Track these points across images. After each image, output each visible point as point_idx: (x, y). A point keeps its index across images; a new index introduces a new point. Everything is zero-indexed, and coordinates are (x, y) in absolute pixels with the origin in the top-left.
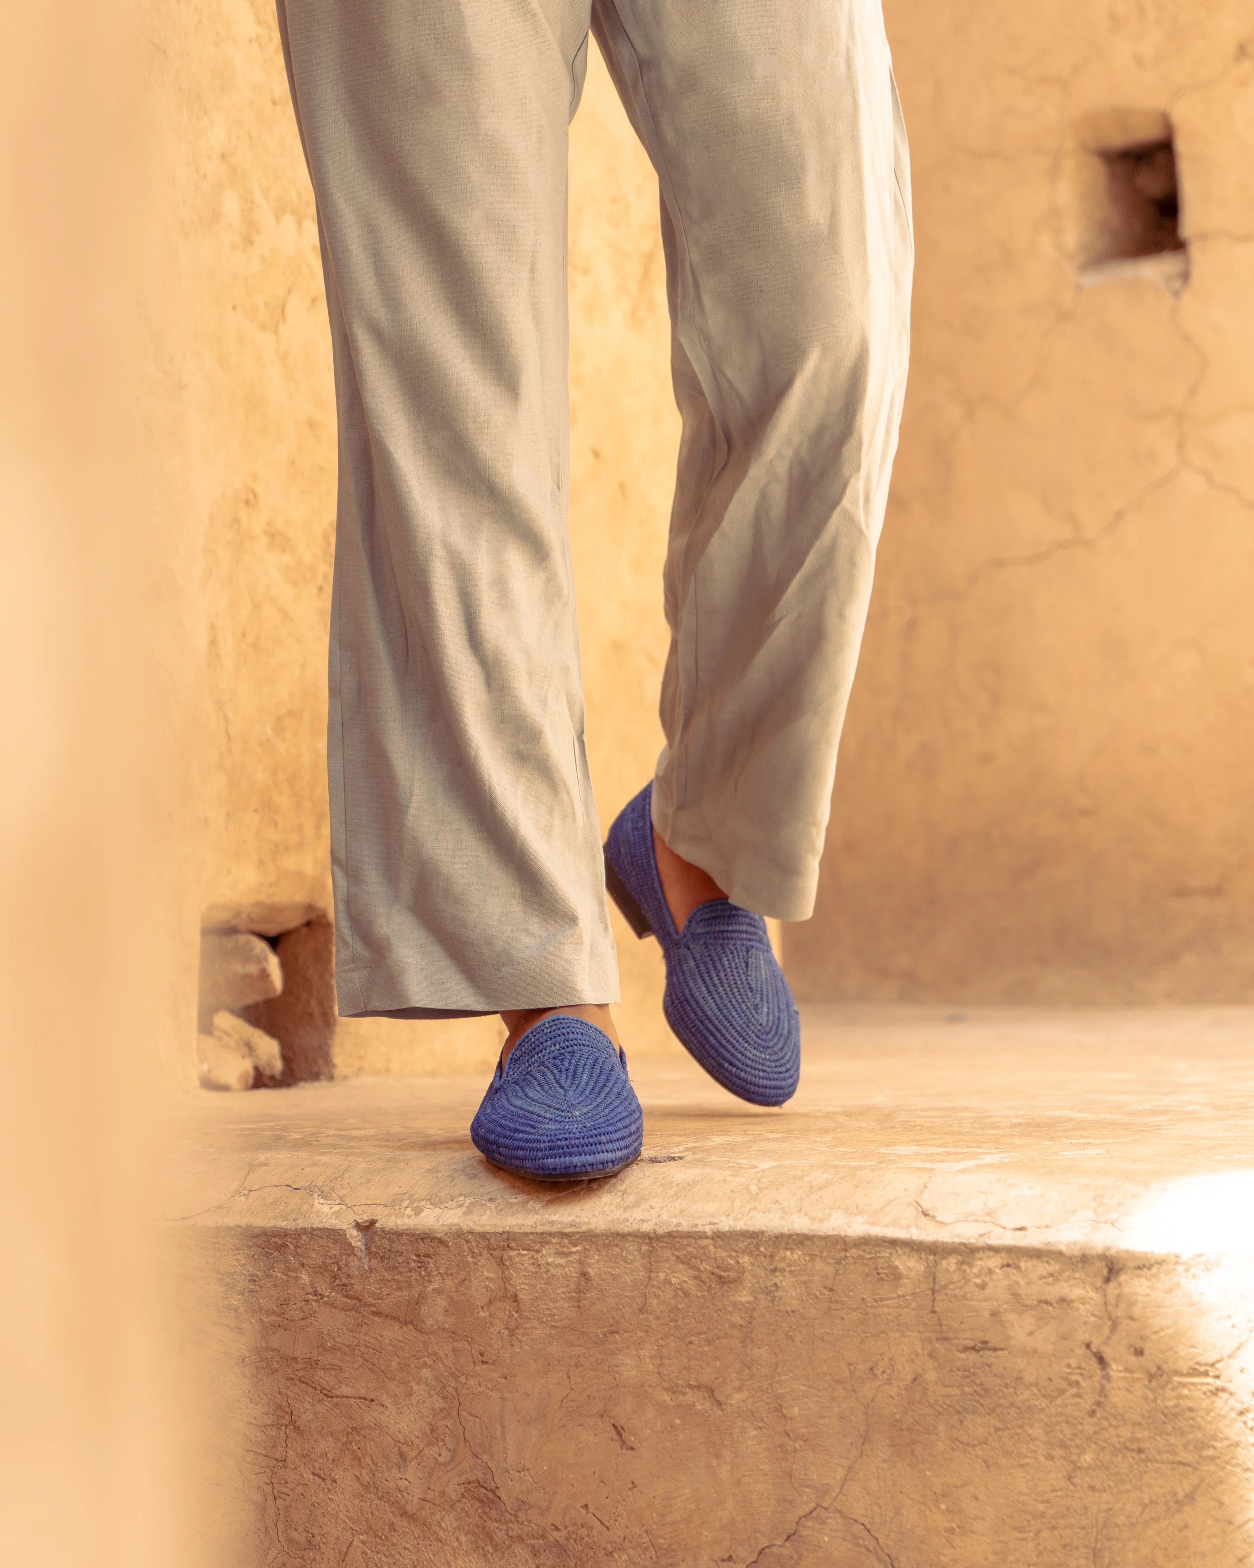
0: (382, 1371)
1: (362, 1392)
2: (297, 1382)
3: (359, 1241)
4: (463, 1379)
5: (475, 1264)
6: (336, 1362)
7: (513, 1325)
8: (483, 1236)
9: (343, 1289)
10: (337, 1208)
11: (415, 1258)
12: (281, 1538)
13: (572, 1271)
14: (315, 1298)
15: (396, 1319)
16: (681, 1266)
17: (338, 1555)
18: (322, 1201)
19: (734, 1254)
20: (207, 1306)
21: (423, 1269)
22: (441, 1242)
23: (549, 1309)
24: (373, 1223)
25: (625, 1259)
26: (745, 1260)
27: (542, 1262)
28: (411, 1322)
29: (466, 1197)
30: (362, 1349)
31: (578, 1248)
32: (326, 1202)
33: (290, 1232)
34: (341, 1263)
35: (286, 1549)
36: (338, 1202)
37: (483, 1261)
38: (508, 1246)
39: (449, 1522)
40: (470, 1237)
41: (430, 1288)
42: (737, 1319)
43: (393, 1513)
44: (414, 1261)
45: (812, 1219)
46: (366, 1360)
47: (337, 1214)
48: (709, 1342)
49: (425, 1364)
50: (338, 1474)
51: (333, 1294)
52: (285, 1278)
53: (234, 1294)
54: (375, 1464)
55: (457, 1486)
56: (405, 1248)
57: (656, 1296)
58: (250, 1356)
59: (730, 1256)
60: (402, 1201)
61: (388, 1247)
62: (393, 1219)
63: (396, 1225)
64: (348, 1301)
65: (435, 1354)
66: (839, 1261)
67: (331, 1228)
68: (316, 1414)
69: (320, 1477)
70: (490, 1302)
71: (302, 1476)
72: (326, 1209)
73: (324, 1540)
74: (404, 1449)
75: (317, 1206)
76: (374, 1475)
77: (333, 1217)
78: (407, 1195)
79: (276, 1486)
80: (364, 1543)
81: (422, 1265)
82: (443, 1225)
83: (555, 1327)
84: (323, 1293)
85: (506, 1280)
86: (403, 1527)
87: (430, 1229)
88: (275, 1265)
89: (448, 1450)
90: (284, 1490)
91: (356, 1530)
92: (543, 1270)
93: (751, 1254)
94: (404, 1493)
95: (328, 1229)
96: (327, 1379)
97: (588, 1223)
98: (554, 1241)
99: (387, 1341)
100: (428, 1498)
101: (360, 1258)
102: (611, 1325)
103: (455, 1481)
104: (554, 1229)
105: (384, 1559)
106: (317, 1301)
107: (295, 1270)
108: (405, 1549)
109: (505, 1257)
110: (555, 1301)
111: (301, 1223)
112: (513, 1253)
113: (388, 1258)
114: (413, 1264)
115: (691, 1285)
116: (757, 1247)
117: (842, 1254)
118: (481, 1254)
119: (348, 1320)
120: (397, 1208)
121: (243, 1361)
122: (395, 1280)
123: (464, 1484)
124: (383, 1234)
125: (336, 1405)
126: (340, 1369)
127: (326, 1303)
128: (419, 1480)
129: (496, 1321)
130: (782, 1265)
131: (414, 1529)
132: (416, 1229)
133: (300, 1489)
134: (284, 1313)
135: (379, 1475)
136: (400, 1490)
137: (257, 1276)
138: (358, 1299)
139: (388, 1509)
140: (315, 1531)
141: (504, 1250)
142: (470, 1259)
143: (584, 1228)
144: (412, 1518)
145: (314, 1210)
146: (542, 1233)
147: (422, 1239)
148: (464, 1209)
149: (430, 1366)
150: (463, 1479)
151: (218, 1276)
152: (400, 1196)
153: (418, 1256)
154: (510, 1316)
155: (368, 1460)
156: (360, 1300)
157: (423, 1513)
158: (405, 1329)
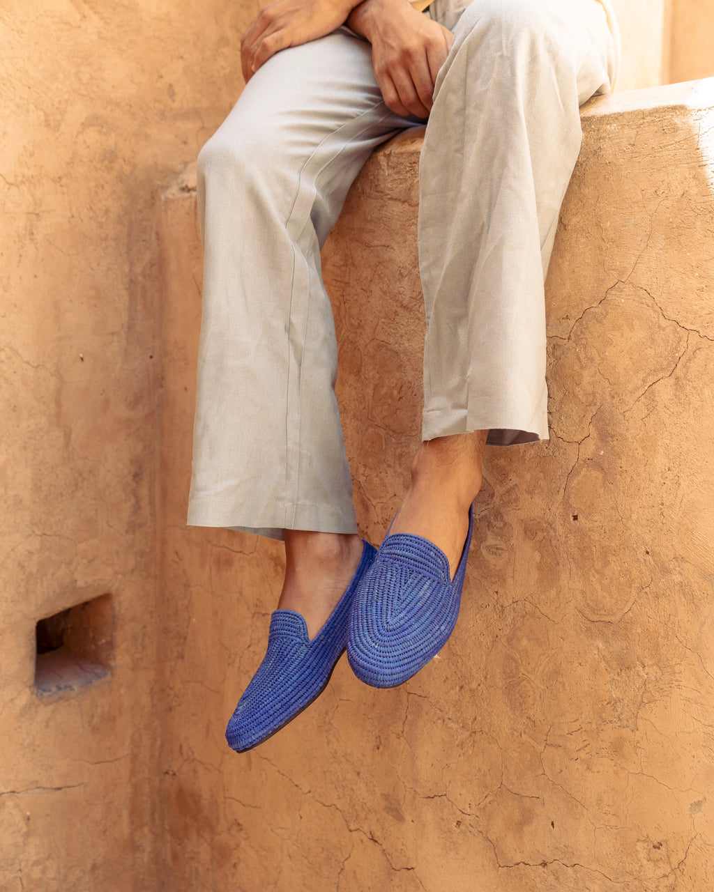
0: (392, 230)
1: (383, 243)
2: (355, 240)
3: (384, 161)
6: (372, 228)
9: (375, 187)
12: (347, 323)
15: (399, 200)
17: (372, 330)
21: (412, 171)
28: (406, 201)
34: (375, 174)
35: (349, 329)
43: (397, 306)
44: (409, 167)
46: (386, 225)
49: (413, 223)
50: (373, 287)
51: (371, 191)
54: (389, 281)
56: (404, 160)
61: (397, 161)
64: (378, 193)
68: (362, 257)
69: (364, 290)
71: (356, 290)
73: (366, 323)
74: (402, 271)
76: (388, 286)
79: (345, 296)
80: (383, 323)
84: (367, 191)
86: (401, 313)
90: (348, 298)
91: (380, 317)
94: (402, 295)
96: (368, 237)
99: (395, 213)
100: (414, 296)
101: (384, 170)
105: (392, 330)
108: (402, 324)
113: (397, 168)
114: (408, 169)
117: (641, 121)
119: (378, 204)
122: (399, 179)
124: (395, 155)
125: (372, 251)
126: (374, 231)
130: (604, 134)
131: (406, 314)
133: (355, 298)
135: (391, 287)
136: (400, 293)
139: (395, 304)
140: (362, 319)
144: (405, 307)
147: (413, 154)
153: (411, 163)
155: (386, 279)
156: (382, 192)
157: (411, 304)
158: (404, 205)
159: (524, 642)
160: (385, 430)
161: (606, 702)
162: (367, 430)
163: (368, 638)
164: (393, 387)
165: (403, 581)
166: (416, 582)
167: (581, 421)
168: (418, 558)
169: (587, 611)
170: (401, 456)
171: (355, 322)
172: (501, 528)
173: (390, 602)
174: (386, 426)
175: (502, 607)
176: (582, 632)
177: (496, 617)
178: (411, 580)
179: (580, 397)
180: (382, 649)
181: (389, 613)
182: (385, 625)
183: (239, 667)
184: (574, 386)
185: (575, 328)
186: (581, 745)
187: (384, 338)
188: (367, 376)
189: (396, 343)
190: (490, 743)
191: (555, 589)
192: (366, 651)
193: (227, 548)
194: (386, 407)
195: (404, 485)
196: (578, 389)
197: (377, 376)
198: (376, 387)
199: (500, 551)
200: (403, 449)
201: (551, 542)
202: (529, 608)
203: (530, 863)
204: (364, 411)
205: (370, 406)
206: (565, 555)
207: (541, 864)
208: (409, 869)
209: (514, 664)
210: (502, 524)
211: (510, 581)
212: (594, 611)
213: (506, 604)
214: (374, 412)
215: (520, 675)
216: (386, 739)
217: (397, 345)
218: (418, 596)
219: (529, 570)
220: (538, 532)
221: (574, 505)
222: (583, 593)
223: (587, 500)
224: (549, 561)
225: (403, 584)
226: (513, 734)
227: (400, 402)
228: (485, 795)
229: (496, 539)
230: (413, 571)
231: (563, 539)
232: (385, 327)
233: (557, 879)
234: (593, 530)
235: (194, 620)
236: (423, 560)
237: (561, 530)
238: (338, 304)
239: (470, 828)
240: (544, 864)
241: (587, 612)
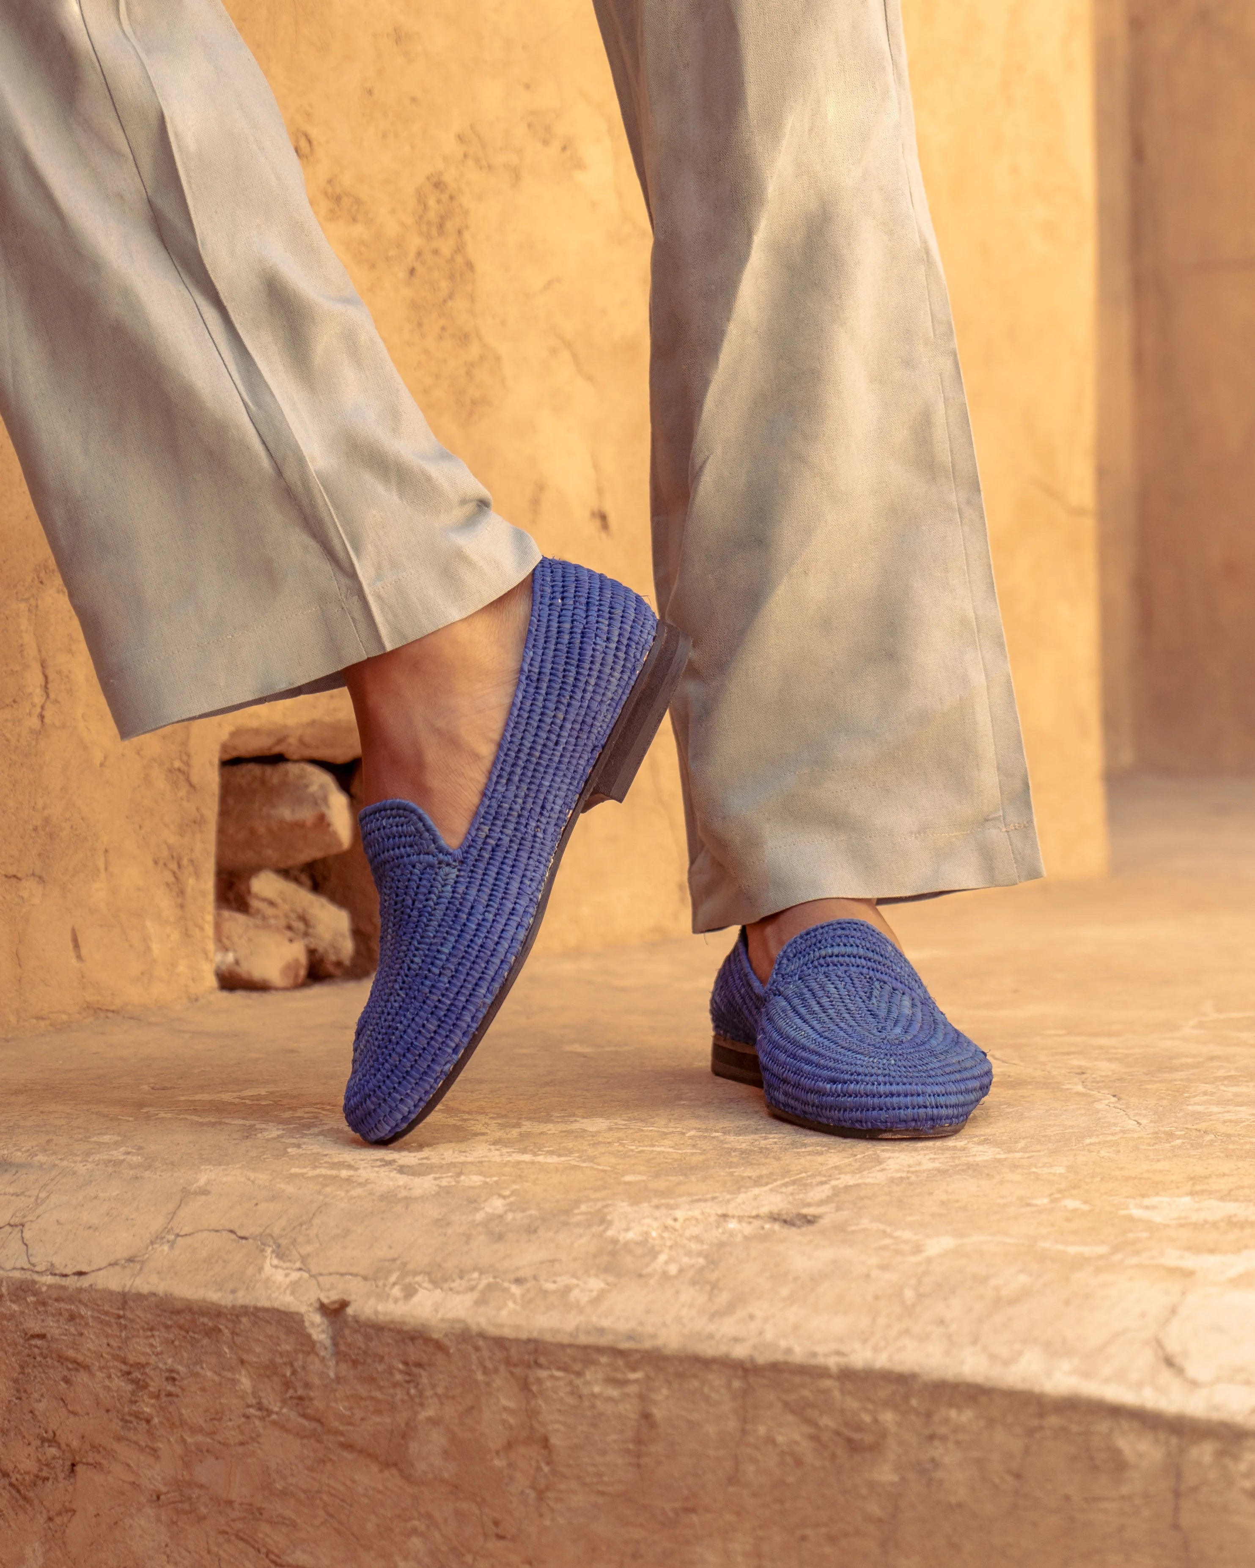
0: (353, 1534)
2: (233, 1538)
3: (323, 1331)
4: (469, 1558)
5: (488, 1384)
6: (288, 1513)
7: (542, 1483)
8: (500, 1342)
9: (297, 1405)
10: (295, 1276)
11: (401, 1366)
13: (630, 1409)
14: (259, 1413)
15: (373, 1457)
16: (790, 1418)
18: (275, 1262)
19: (870, 1406)
20: (108, 1411)
21: (412, 1385)
22: (439, 1346)
23: (594, 1465)
24: (344, 1305)
25: (707, 1399)
26: (888, 1417)
27: (585, 1391)
28: (395, 1465)
29: (481, 1273)
30: (325, 1497)
31: (638, 1375)
32: (281, 1264)
33: (225, 1311)
34: (296, 1364)
36: (298, 1265)
37: (498, 1382)
38: (536, 1362)
40: (481, 1343)
41: (423, 1415)
42: (874, 1508)
44: (400, 1371)
45: (993, 1357)
46: (331, 1515)
47: (294, 1287)
48: (832, 1539)
49: (415, 1531)
51: (285, 1410)
52: (217, 1379)
53: (146, 1398)
56: (387, 1350)
57: (754, 1461)
58: (168, 1492)
59: (865, 1410)
60: (390, 1272)
61: (363, 1347)
62: (372, 1302)
63: (376, 1313)
64: (306, 1423)
65: (429, 1516)
66: (1030, 1432)
67: (282, 1308)
70: (509, 1446)
72: (279, 1277)
75: (268, 1269)
77: (288, 1292)
78: (398, 1262)
81: (412, 1379)
82: (442, 1320)
83: (603, 1494)
84: (270, 1407)
85: (533, 1414)
87: (423, 1325)
88: (204, 1358)
92: (586, 1403)
93: (896, 1408)
95: (278, 1311)
96: (276, 1538)
97: (654, 1336)
98: (604, 1360)
99: (360, 1490)
101: (323, 1360)
102: (686, 1499)
104: (603, 1341)
106: (262, 1419)
107: (231, 1369)
109: (531, 1379)
110: (603, 1453)
111: (243, 1298)
112: (543, 1374)
113: (364, 1363)
114: (398, 1377)
115: (806, 1447)
116: (906, 1398)
117: (1036, 1422)
118: (496, 1371)
119: (305, 1451)
120: (381, 1283)
121: (158, 1498)
122: (372, 1398)
124: (356, 1326)
126: (294, 1525)
127: (274, 1423)
129: (518, 1475)
130: (943, 1430)
132: (404, 1323)
134: (214, 1433)
137: (178, 1373)
138: (318, 1421)
141: (529, 1366)
142: (480, 1377)
143: (647, 1345)
145: (263, 1276)
146: (585, 1348)
147: (413, 1339)
148: (475, 1295)
149: (422, 1535)
151: (124, 1368)
152: (387, 1263)
153: (406, 1364)
154: (539, 1469)
156: (322, 1424)
158: (387, 1474)
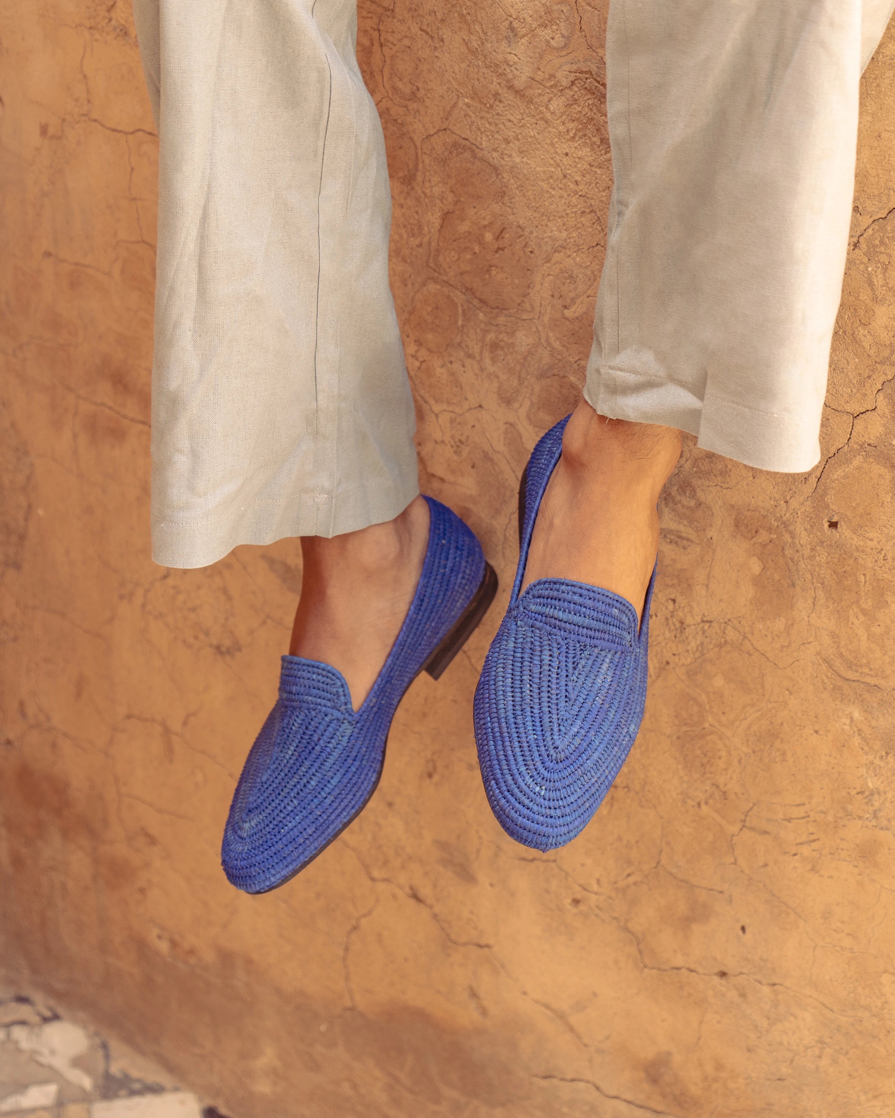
12: (386, 85)
17: (442, 112)
35: (390, 96)
39: (557, 104)
43: (499, 84)
50: (446, 33)
54: (485, 34)
55: (568, 73)
69: (427, 33)
71: (409, 28)
73: (429, 95)
74: (516, 24)
76: (483, 43)
79: (383, 34)
80: (468, 106)
86: (508, 100)
89: (563, 36)
90: (391, 39)
91: (461, 93)
94: (513, 68)
100: (538, 78)
103: (567, 67)
105: (487, 125)
108: (509, 121)
123: (576, 73)
128: (528, 59)
131: (520, 104)
133: (407, 42)
135: (488, 45)
136: (508, 64)
139: (495, 79)
140: (420, 85)
144: (519, 93)
150: (575, 67)
155: (477, 27)
157: (531, 92)
159: (719, 682)
160: (464, 294)
161: (855, 791)
162: (424, 284)
163: (527, 777)
164: (485, 226)
165: (571, 666)
166: (590, 662)
167: (862, 383)
168: (594, 624)
169: (838, 663)
170: (494, 346)
171: (407, 89)
172: (689, 508)
173: (554, 707)
174: (467, 289)
175: (682, 623)
176: (825, 689)
177: (668, 635)
178: (583, 662)
179: (867, 346)
180: (552, 795)
181: (556, 729)
182: (552, 752)
183: (143, 606)
184: (856, 325)
185: (870, 231)
186: (804, 838)
187: (467, 134)
188: (428, 192)
189: (495, 150)
190: (642, 807)
191: (783, 620)
192: (527, 802)
193: (110, 408)
194: (468, 256)
195: (499, 394)
196: (862, 331)
197: (451, 197)
198: (446, 216)
199: (685, 542)
200: (501, 336)
201: (783, 549)
202: (731, 635)
203: (700, 970)
204: (420, 250)
205: (434, 244)
206: (808, 576)
207: (717, 974)
208: (480, 946)
209: (696, 709)
210: (692, 503)
211: (700, 591)
212: (850, 666)
213: (689, 620)
214: (441, 258)
215: (706, 725)
216: (447, 766)
217: (495, 154)
218: (596, 687)
219: (737, 582)
220: (761, 530)
221: (832, 507)
222: (834, 636)
223: (858, 504)
224: (777, 577)
225: (571, 670)
226: (684, 802)
227: (497, 256)
228: (626, 873)
229: (680, 523)
230: (585, 646)
231: (807, 552)
232: (471, 113)
233: (743, 995)
234: (863, 551)
235: (41, 512)
236: (601, 626)
237: (804, 537)
238: (366, 42)
239: (597, 911)
240: (723, 974)
241: (838, 665)
